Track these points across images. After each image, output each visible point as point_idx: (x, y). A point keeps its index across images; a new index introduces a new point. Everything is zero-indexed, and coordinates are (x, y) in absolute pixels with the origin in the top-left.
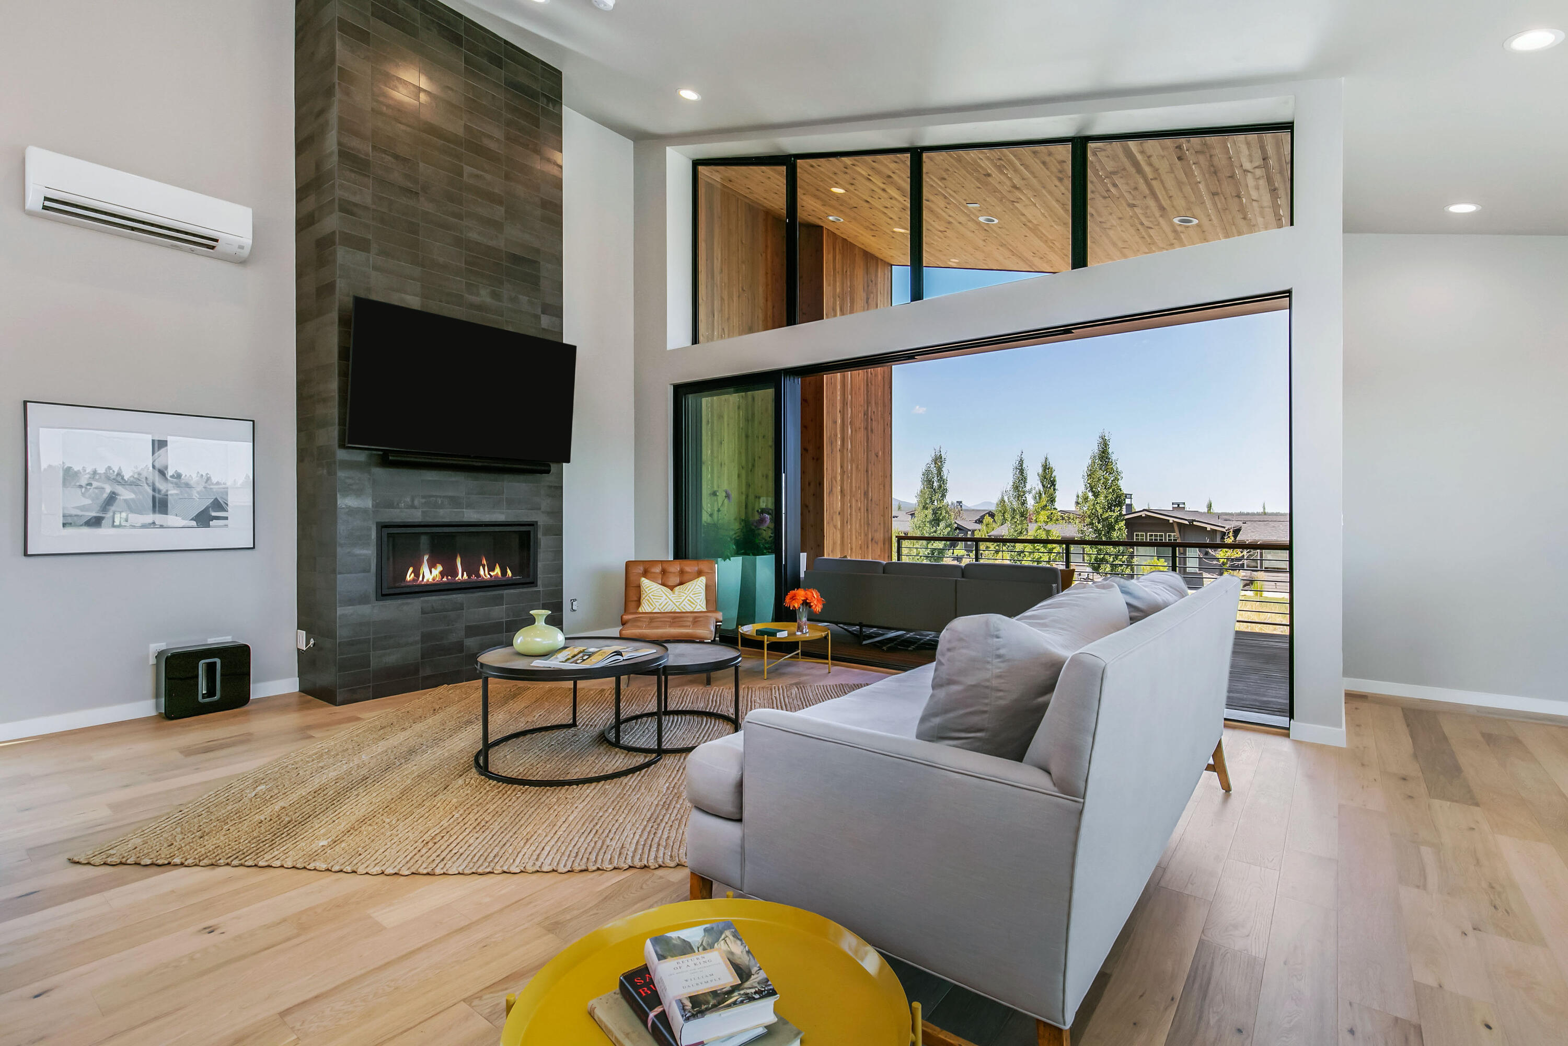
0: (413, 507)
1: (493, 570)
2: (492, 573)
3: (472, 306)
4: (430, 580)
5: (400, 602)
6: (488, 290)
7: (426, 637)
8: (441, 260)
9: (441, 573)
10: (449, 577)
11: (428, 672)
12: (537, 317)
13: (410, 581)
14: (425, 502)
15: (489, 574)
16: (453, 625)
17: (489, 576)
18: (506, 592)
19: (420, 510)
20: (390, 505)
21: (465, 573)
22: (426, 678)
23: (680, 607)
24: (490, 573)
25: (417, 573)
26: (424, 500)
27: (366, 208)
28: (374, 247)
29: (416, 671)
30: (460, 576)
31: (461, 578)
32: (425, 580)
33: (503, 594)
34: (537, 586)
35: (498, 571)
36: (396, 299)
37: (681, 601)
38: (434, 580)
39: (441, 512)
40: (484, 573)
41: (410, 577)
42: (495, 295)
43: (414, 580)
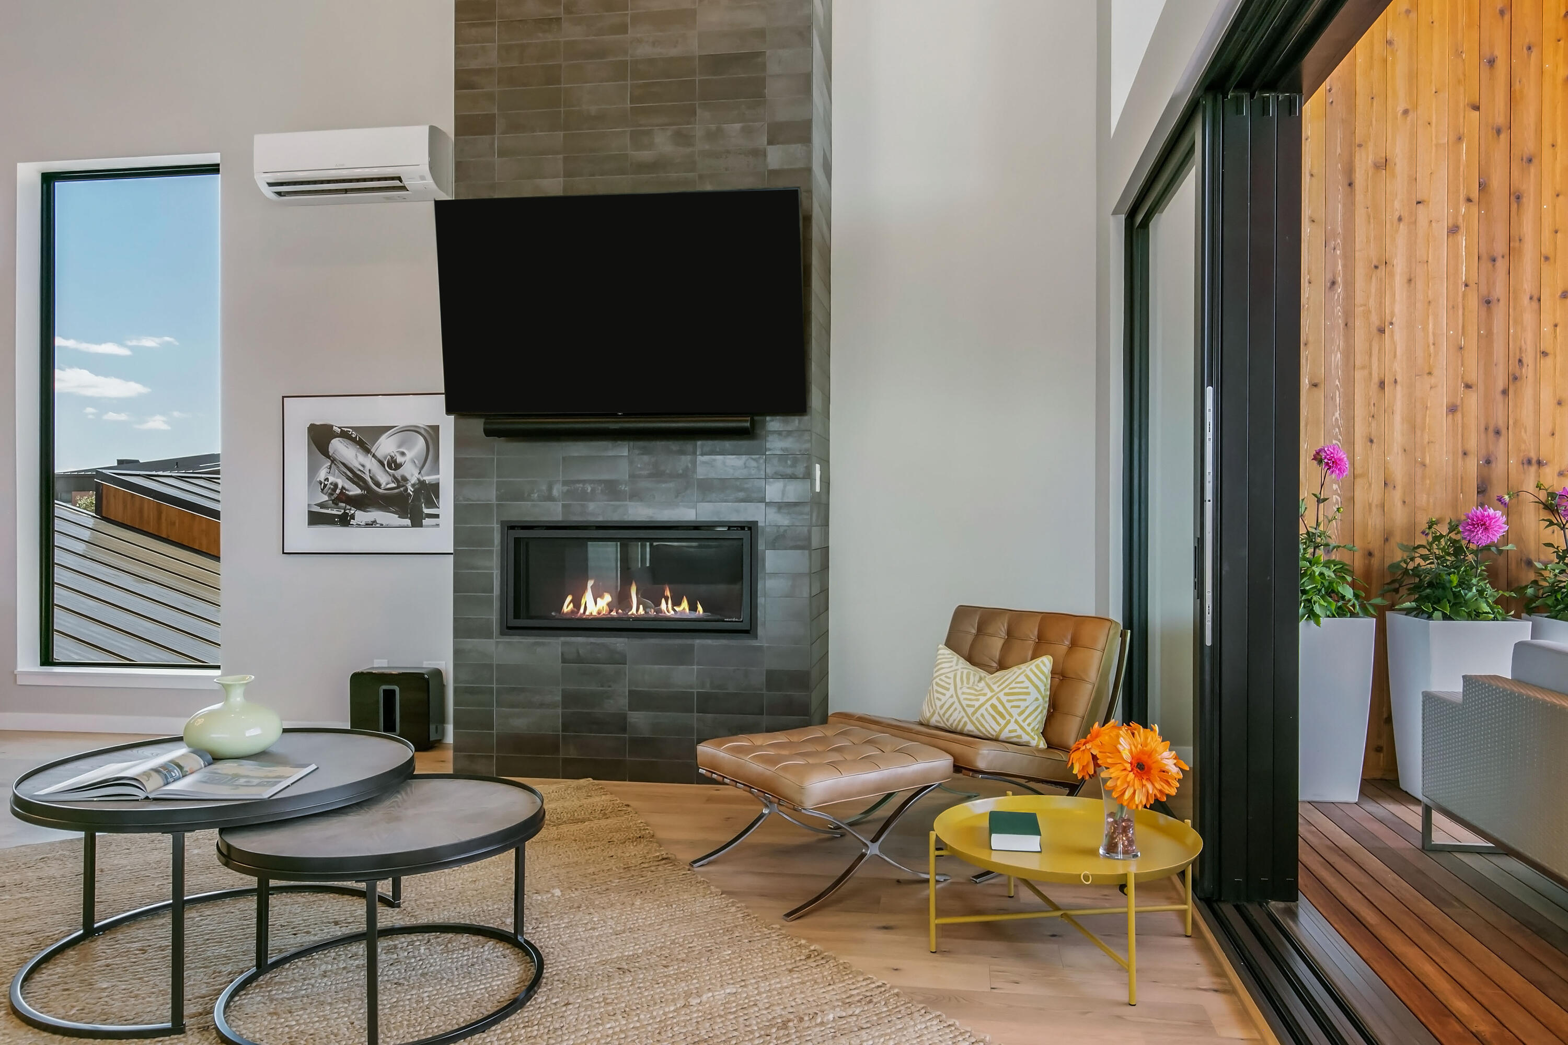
0: (550, 498)
1: (679, 604)
2: (677, 608)
3: (641, 167)
4: (595, 613)
5: (531, 640)
6: (669, 133)
7: (569, 699)
8: (593, 109)
9: (608, 604)
10: (620, 611)
11: (572, 753)
12: (759, 153)
13: (567, 613)
14: (568, 491)
15: (674, 610)
16: (610, 687)
17: (672, 612)
18: (699, 642)
19: (560, 504)
20: (519, 496)
21: (641, 607)
22: (566, 761)
23: (974, 719)
24: (675, 608)
25: (577, 603)
26: (566, 488)
27: (490, 71)
28: (500, 124)
29: (555, 749)
30: (634, 610)
31: (635, 612)
32: (587, 613)
33: (692, 646)
34: (756, 638)
35: (685, 605)
36: (527, 190)
37: (977, 704)
38: (599, 613)
39: (592, 506)
40: (666, 608)
41: (567, 607)
42: (683, 138)
43: (572, 612)
